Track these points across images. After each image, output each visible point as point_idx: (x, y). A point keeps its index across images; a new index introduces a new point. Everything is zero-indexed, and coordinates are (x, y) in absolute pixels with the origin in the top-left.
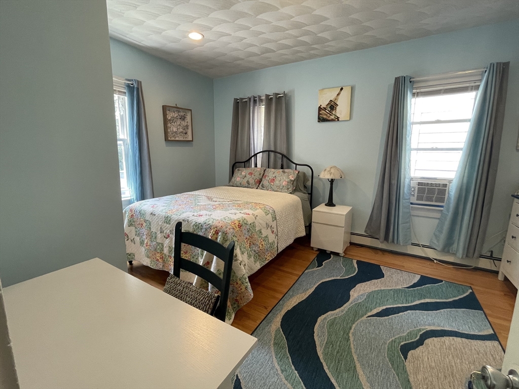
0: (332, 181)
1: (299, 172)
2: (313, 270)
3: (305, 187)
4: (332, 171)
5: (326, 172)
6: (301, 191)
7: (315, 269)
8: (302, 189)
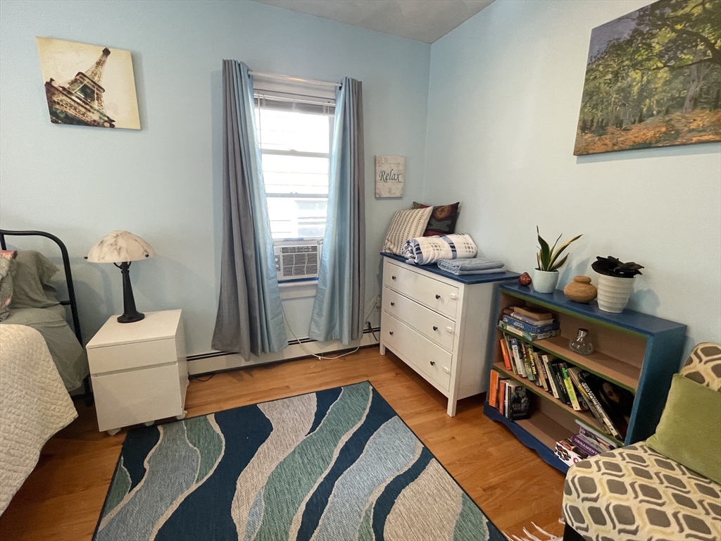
0: (125, 267)
1: (15, 255)
2: (122, 504)
3: (47, 288)
4: (122, 242)
5: (106, 248)
6: (34, 304)
7: (128, 497)
8: (39, 296)
